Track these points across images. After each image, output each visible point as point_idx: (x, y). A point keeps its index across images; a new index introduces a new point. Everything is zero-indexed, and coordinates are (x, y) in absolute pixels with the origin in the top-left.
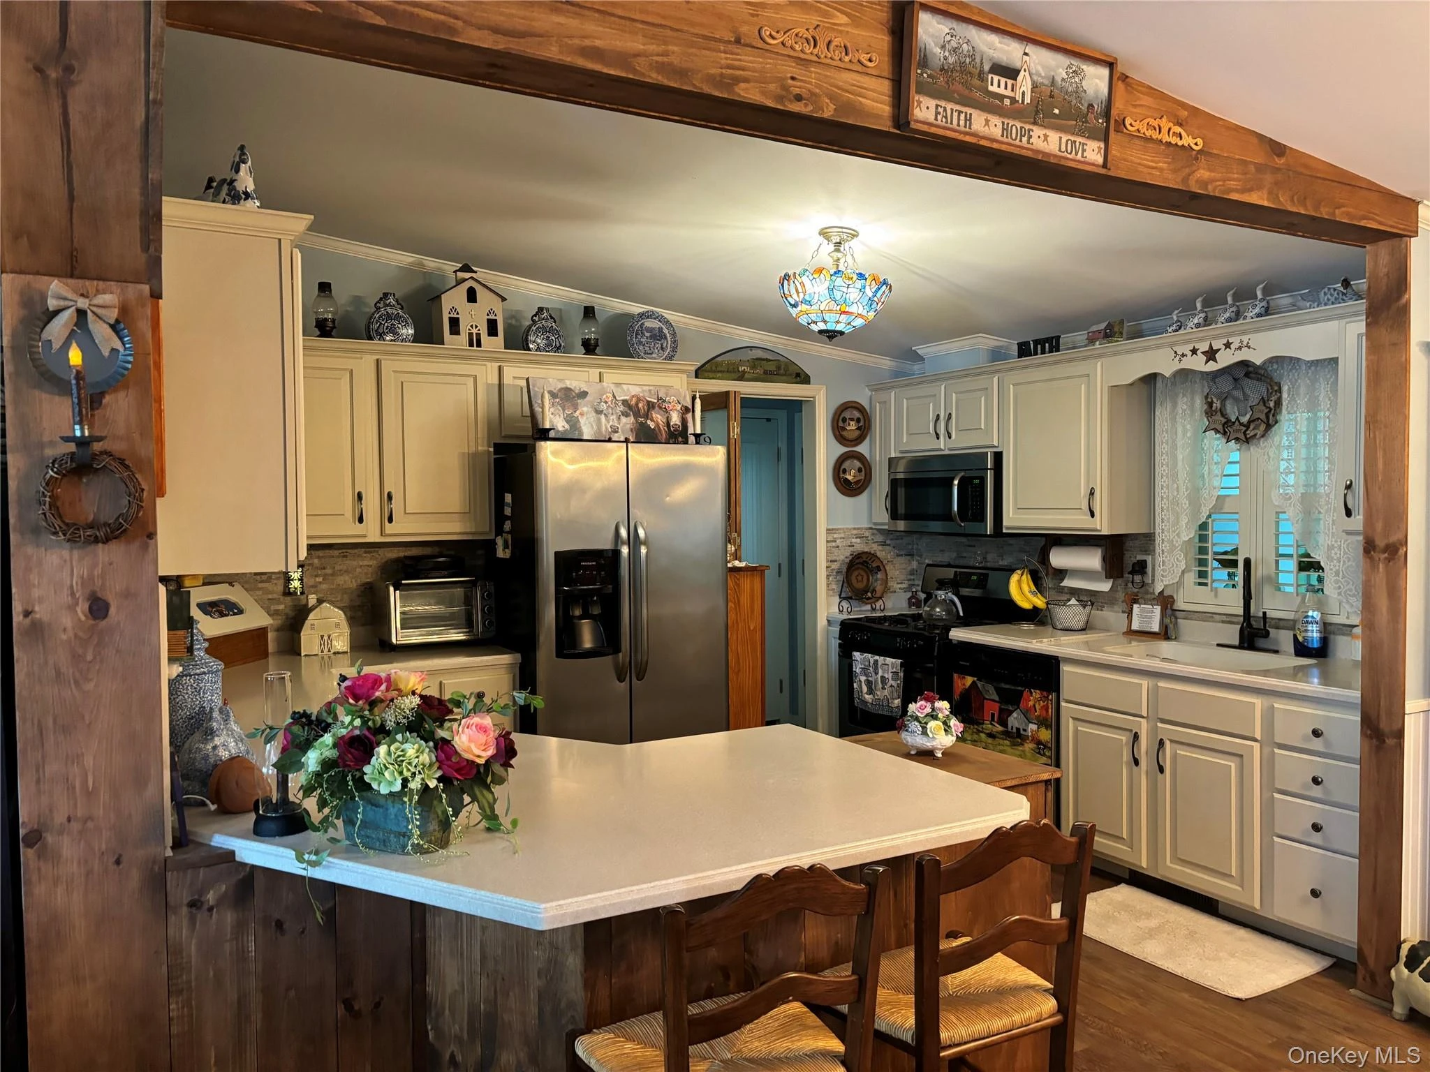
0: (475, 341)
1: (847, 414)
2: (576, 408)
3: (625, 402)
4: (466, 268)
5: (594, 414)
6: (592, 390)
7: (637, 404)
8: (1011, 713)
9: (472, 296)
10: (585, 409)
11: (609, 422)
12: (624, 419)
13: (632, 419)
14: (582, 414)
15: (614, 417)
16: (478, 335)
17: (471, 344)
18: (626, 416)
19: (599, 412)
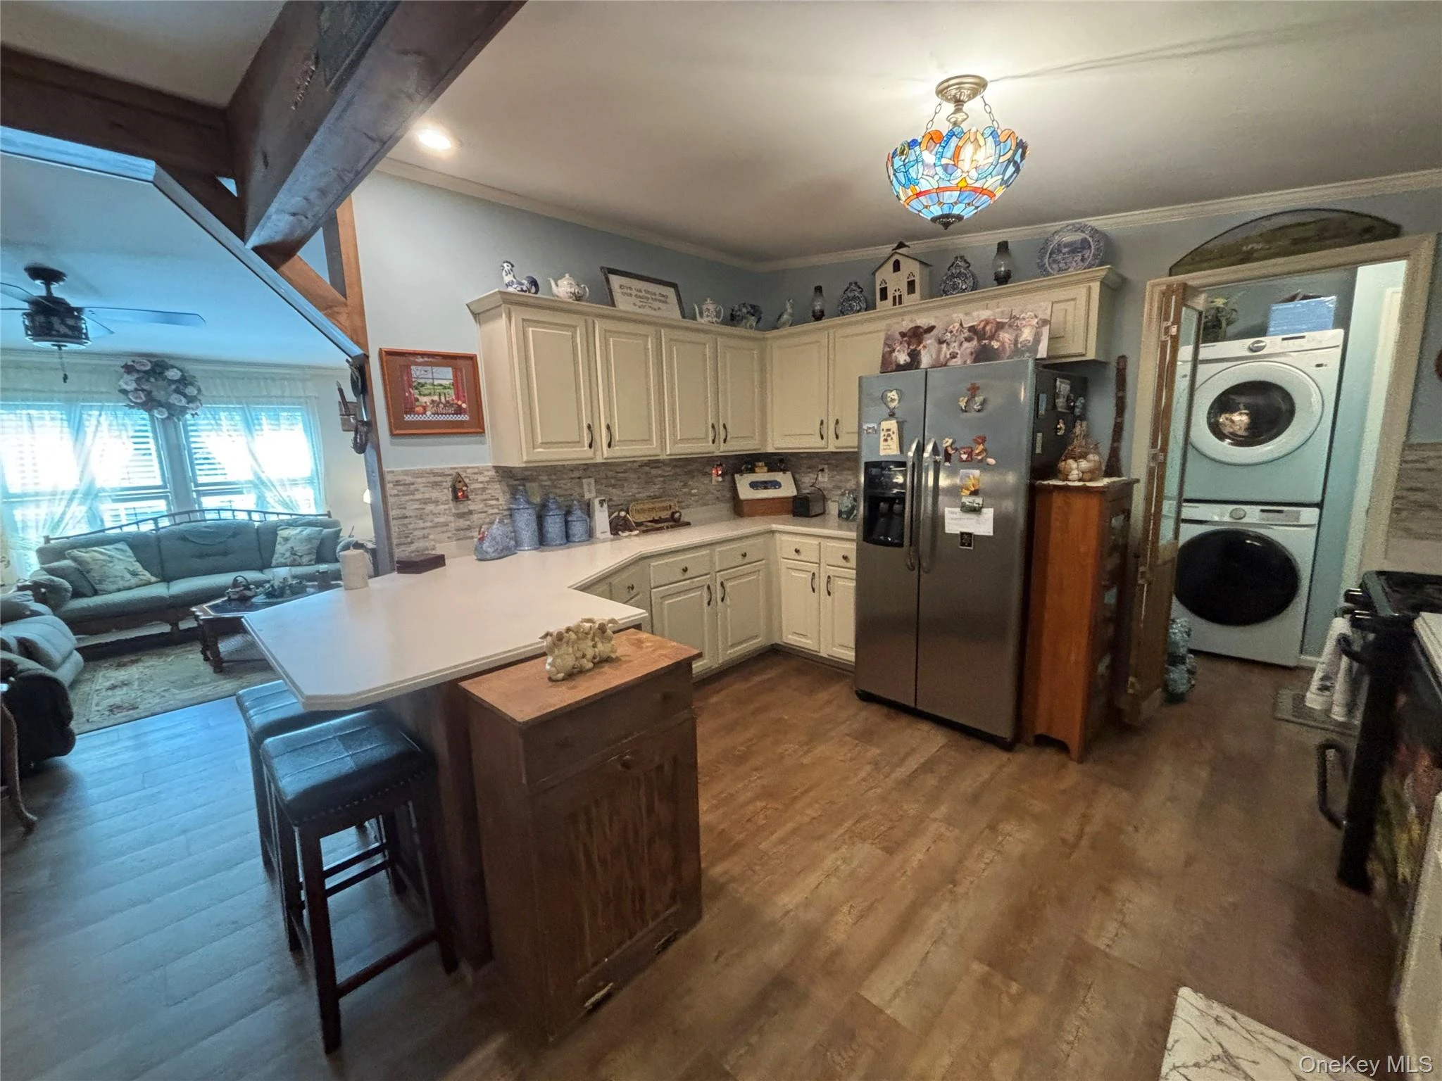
2: (919, 343)
3: (972, 329)
4: (901, 245)
5: (936, 345)
6: (940, 326)
7: (984, 328)
9: (897, 267)
10: (929, 342)
11: (949, 349)
12: (966, 345)
13: (975, 342)
14: (924, 347)
15: (956, 344)
16: (900, 296)
17: (895, 304)
18: (969, 341)
19: (941, 342)
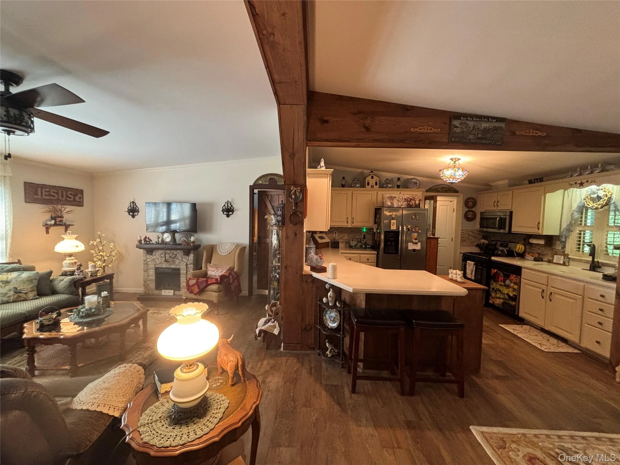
0: (372, 187)
1: (469, 200)
2: (393, 200)
4: (372, 172)
5: (397, 202)
6: (397, 196)
7: (408, 199)
8: (506, 280)
9: (372, 177)
10: (395, 201)
11: (400, 203)
15: (402, 202)
16: (373, 186)
17: (371, 187)
18: (405, 202)
